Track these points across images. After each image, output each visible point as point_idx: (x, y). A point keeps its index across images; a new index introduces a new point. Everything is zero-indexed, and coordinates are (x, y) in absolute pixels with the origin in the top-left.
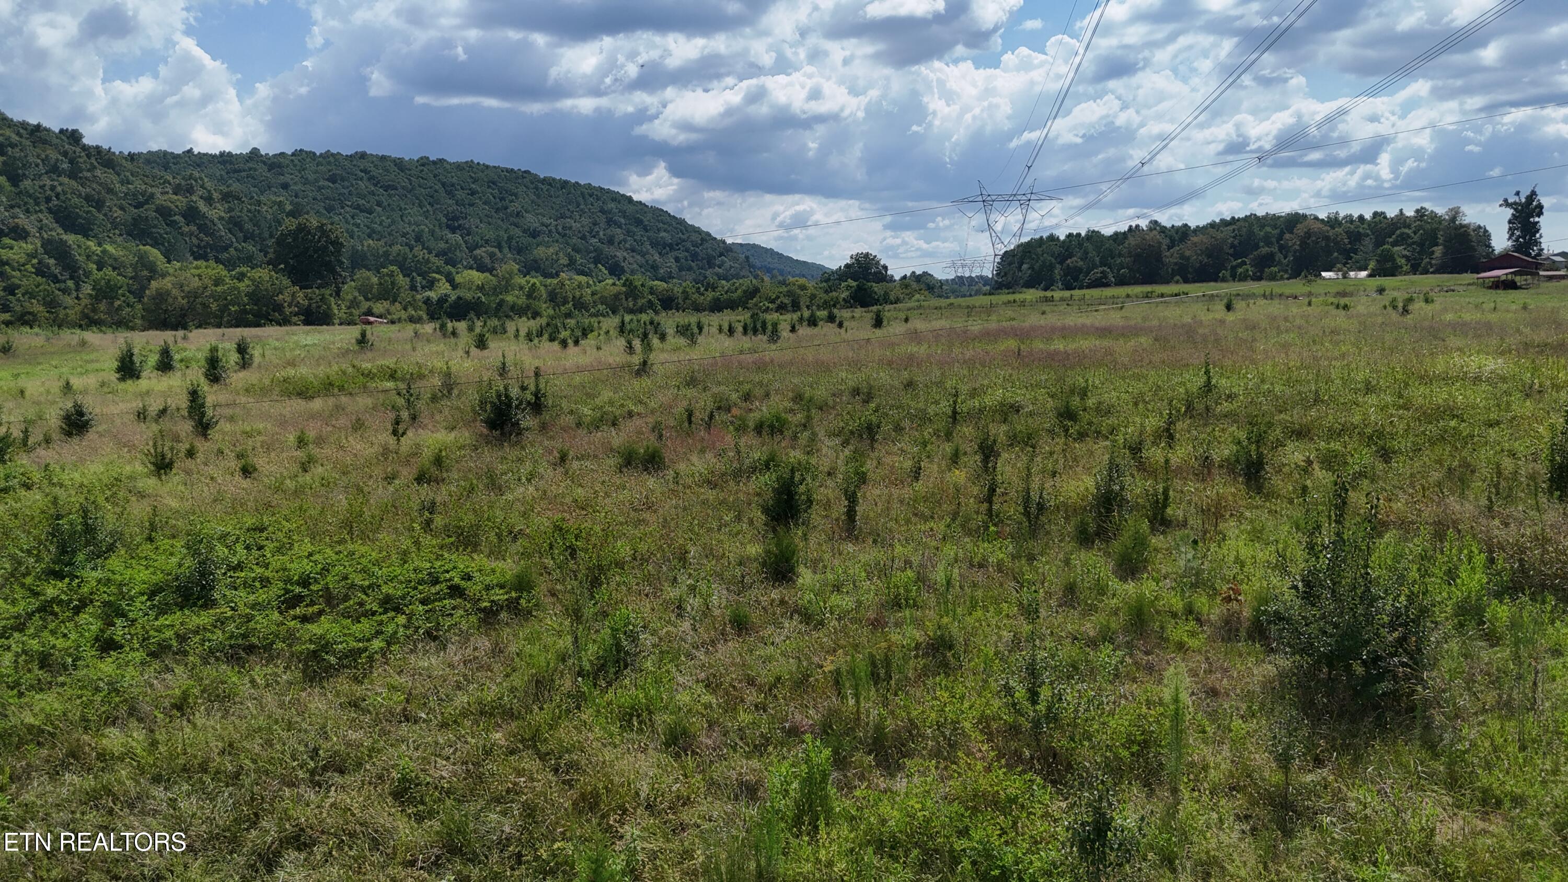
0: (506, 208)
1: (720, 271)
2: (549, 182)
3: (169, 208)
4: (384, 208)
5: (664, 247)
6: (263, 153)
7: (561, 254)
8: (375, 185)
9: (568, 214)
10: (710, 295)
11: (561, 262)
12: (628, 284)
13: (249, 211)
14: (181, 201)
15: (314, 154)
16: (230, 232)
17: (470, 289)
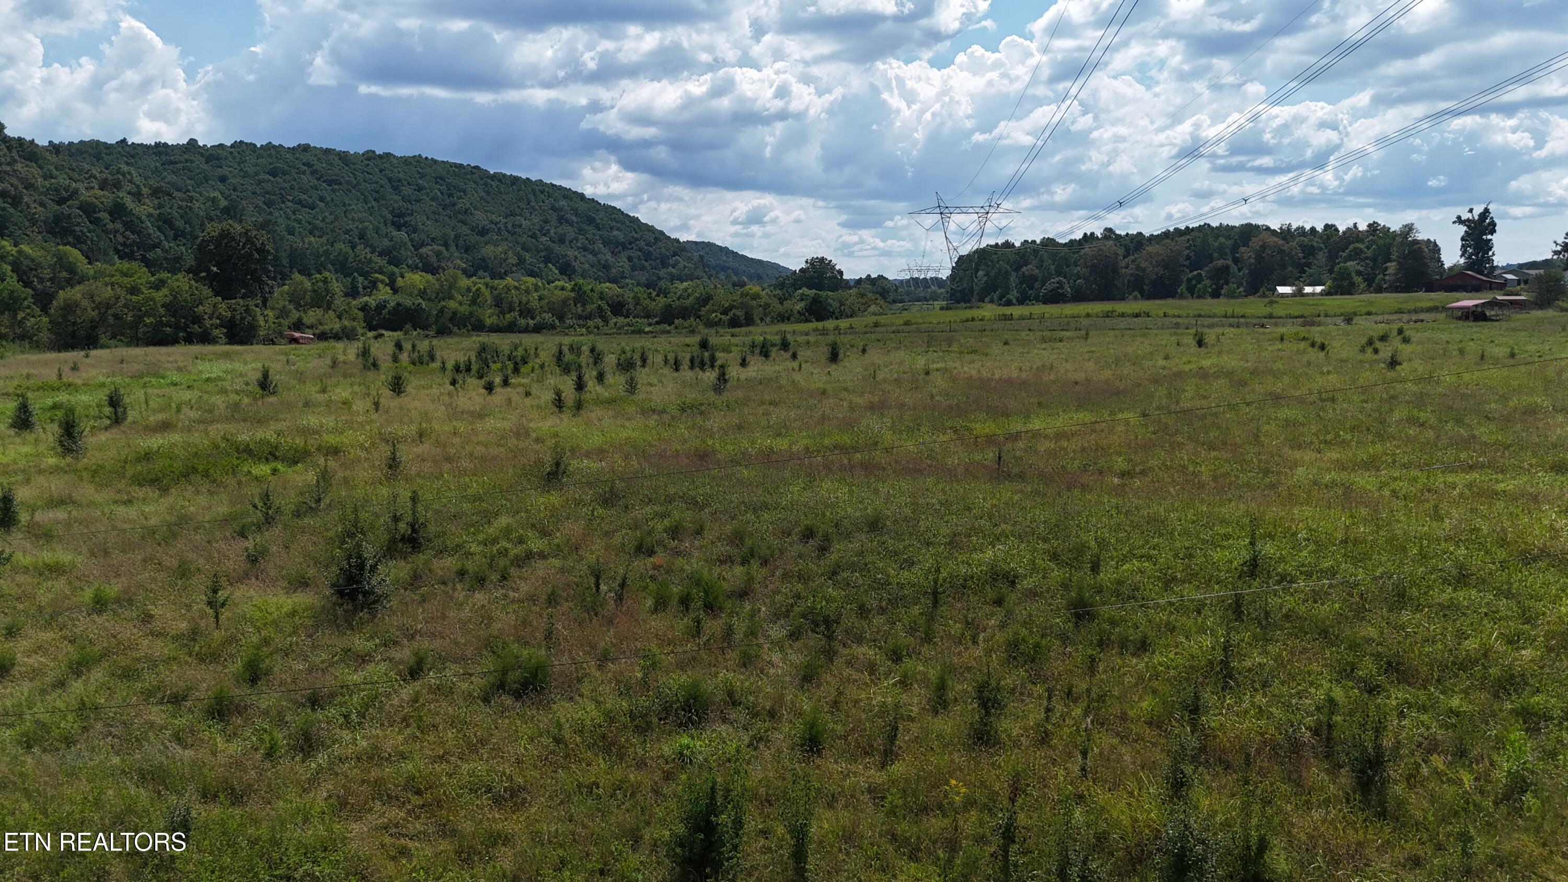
0: (454, 205)
1: (674, 271)
2: (500, 178)
3: (96, 206)
4: (327, 204)
5: (617, 246)
6: (201, 144)
7: (510, 254)
8: (318, 179)
9: (518, 211)
10: (662, 301)
11: (510, 261)
12: (577, 289)
13: (180, 207)
14: (107, 197)
15: (255, 145)
16: (159, 228)
17: (411, 294)
